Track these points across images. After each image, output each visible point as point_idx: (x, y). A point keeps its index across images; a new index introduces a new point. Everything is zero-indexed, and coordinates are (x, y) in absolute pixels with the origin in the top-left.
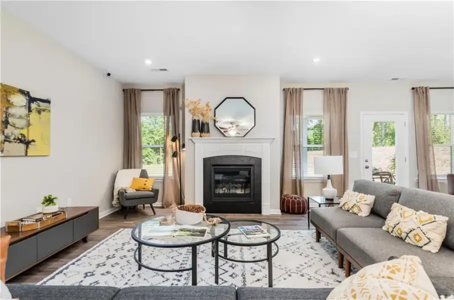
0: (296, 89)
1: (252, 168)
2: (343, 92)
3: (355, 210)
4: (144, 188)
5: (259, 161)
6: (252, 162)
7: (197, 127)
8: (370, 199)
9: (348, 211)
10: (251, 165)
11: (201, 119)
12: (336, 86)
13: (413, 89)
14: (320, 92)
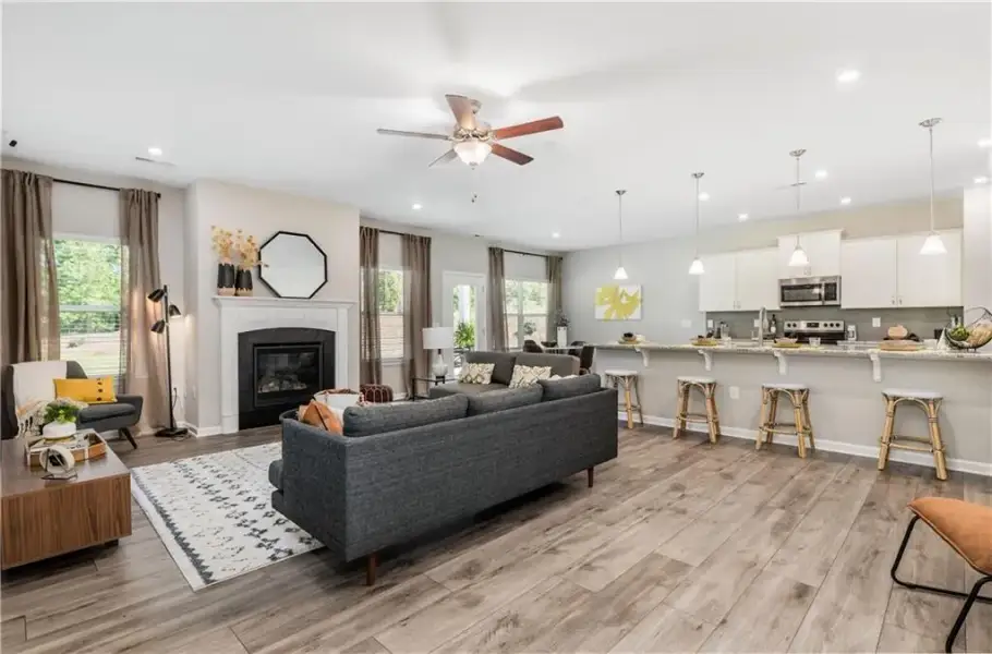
0: (371, 230)
1: (321, 347)
2: (425, 242)
3: (479, 380)
4: (99, 399)
5: (330, 336)
6: (320, 339)
7: (227, 276)
8: (491, 367)
9: (471, 382)
10: (319, 343)
11: (236, 264)
12: (418, 234)
13: (491, 249)
14: (398, 237)
